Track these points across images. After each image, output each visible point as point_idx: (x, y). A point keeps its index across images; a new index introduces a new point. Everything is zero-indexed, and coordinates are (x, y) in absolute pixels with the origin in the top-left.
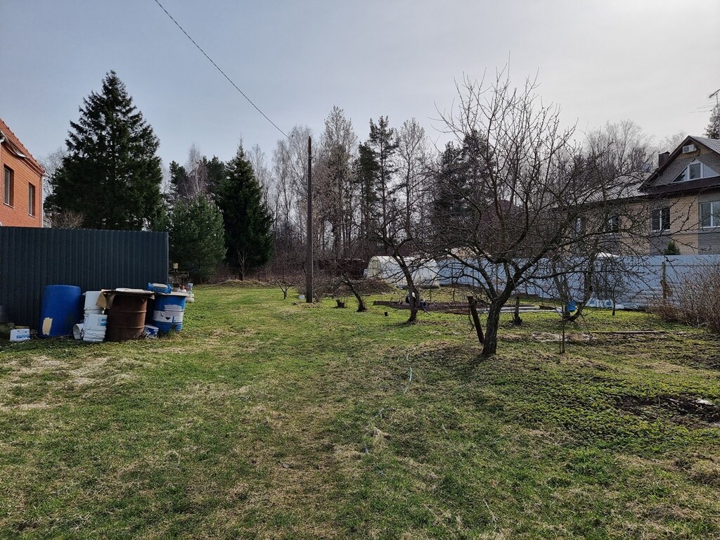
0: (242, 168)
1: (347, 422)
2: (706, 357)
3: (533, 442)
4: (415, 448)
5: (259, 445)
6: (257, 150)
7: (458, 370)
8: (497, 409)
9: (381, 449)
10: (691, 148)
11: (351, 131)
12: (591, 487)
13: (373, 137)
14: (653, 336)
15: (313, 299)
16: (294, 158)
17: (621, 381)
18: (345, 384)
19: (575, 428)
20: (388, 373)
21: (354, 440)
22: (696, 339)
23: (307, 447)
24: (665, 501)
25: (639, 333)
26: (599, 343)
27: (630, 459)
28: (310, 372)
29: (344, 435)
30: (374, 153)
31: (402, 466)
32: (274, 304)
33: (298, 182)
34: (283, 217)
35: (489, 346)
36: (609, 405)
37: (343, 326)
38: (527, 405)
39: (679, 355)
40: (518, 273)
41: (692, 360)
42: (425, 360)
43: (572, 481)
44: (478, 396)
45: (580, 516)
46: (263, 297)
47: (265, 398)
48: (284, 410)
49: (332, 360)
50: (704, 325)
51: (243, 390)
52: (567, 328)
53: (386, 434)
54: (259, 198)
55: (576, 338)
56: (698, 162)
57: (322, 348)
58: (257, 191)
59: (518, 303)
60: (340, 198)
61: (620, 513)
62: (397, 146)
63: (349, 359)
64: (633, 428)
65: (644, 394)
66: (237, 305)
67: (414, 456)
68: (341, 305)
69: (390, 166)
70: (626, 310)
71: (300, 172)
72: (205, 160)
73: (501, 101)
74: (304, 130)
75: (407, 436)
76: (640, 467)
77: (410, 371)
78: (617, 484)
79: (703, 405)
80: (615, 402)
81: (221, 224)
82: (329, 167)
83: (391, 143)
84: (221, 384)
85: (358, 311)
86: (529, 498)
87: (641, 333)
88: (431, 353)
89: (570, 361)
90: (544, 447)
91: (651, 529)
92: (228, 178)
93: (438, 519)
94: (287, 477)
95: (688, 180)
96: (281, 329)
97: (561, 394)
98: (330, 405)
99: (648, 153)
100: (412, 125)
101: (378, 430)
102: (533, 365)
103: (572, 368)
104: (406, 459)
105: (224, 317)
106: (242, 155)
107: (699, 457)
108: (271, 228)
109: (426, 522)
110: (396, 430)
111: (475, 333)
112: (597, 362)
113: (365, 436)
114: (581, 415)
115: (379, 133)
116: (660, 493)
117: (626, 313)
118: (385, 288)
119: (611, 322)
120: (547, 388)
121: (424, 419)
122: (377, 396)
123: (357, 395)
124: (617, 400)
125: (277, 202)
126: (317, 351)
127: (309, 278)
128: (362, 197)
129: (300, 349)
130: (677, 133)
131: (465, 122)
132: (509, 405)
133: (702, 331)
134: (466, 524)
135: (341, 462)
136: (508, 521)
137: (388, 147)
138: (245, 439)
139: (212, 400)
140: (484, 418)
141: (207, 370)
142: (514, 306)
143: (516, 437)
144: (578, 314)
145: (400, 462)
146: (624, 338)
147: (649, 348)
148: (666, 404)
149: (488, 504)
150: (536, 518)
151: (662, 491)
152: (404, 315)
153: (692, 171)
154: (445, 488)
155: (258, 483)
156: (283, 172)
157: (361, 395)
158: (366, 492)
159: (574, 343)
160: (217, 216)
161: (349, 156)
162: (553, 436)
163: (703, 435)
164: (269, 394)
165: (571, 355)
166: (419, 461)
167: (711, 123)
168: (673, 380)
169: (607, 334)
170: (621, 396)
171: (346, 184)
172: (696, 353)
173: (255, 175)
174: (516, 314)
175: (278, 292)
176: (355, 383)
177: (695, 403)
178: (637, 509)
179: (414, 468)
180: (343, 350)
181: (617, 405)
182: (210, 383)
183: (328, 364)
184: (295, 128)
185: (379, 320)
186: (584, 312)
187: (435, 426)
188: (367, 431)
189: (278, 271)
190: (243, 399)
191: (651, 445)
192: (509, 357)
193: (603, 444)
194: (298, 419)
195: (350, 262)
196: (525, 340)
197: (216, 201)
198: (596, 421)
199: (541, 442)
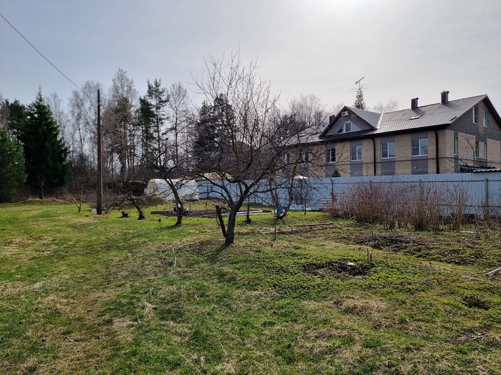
0: (42, 110)
1: (124, 301)
2: (353, 237)
3: (254, 299)
4: (175, 313)
5: (49, 326)
6: (55, 97)
7: (209, 256)
8: (232, 280)
9: (150, 318)
10: (346, 113)
11: (133, 88)
12: (287, 324)
13: (150, 93)
14: (326, 226)
15: (103, 212)
16: (87, 105)
17: (307, 255)
18: (125, 273)
19: (280, 287)
20: (159, 263)
21: (129, 314)
22: (348, 227)
23: (91, 324)
24: (328, 327)
25: (318, 225)
26: (297, 232)
27: (310, 303)
28: (97, 267)
29: (121, 310)
30: (151, 105)
31: (164, 328)
32: (69, 217)
33: (91, 123)
34: (79, 150)
35: (229, 237)
36: (299, 271)
37: (126, 231)
38: (251, 275)
39: (339, 237)
40: (248, 189)
41: (345, 239)
42: (186, 251)
43: (276, 321)
44: (220, 272)
45: (279, 343)
46: (60, 212)
47: (57, 290)
48: (73, 298)
49: (115, 256)
50: (353, 219)
51: (37, 285)
52: (278, 224)
53: (154, 306)
54: (57, 135)
55: (283, 230)
56: (350, 122)
57: (108, 248)
58: (55, 129)
59: (248, 209)
60: (125, 137)
61: (303, 338)
62: (168, 101)
63: (129, 254)
64: (312, 284)
65: (319, 262)
66: (35, 218)
67: (173, 319)
68: (125, 215)
69: (163, 115)
70: (312, 211)
71: (92, 116)
72: (7, 103)
73: (235, 75)
74: (95, 84)
75: (169, 306)
76: (315, 307)
77: (174, 260)
78: (302, 320)
79: (351, 266)
80: (303, 269)
81: (21, 154)
82: (116, 113)
83: (164, 98)
84: (17, 283)
85: (139, 219)
86: (249, 337)
87: (320, 225)
88: (190, 246)
89: (279, 245)
90: (260, 302)
91: (320, 345)
92: (29, 117)
93: (189, 361)
94: (72, 348)
95: (345, 132)
96: (74, 236)
97: (272, 266)
98: (112, 290)
99: (324, 115)
100: (178, 87)
101: (148, 304)
102: (256, 249)
103: (279, 249)
104: (168, 322)
105: (24, 229)
106: (41, 100)
107: (346, 297)
108: (68, 158)
109: (179, 365)
110: (161, 303)
111: (221, 231)
112: (294, 244)
113: (138, 310)
114: (284, 279)
115: (154, 91)
116: (325, 322)
117: (312, 213)
118: (160, 201)
119: (303, 219)
120: (264, 263)
121: (183, 292)
122: (149, 280)
123: (134, 280)
124: (304, 267)
125: (73, 138)
126: (104, 250)
127: (99, 196)
128: (143, 136)
129: (90, 250)
130: (339, 104)
131: (212, 87)
132: (240, 277)
133: (352, 222)
134: (207, 361)
135: (118, 331)
136: (235, 355)
137: (161, 101)
138: (36, 324)
139: (8, 295)
140: (223, 287)
141: (5, 272)
142: (246, 211)
143: (243, 297)
144: (285, 215)
145: (164, 325)
146: (311, 228)
147: (324, 233)
148: (331, 267)
149: (223, 345)
150: (253, 349)
151: (326, 321)
152: (173, 221)
153: (347, 127)
154: (194, 338)
155: (46, 357)
156: (78, 115)
157: (137, 280)
158: (136, 351)
159: (282, 233)
160: (18, 148)
161: (131, 106)
162: (266, 294)
163: (350, 284)
164: (60, 286)
165: (280, 241)
166: (177, 323)
167: (356, 99)
168: (336, 252)
169: (301, 226)
170: (307, 265)
171: (130, 127)
172: (348, 235)
173: (53, 116)
174: (248, 216)
175: (74, 207)
176: (133, 271)
177: (347, 265)
178: (312, 334)
179: (173, 327)
180: (125, 248)
181: (305, 270)
182: (7, 283)
183: (112, 260)
184: (88, 82)
185: (154, 225)
186: (288, 213)
187: (190, 296)
188: (140, 306)
189: (74, 191)
190: (37, 293)
191: (321, 293)
192: (242, 244)
193: (295, 295)
194: (84, 303)
195: (132, 184)
196: (253, 233)
197: (18, 136)
198: (292, 281)
199: (258, 298)
